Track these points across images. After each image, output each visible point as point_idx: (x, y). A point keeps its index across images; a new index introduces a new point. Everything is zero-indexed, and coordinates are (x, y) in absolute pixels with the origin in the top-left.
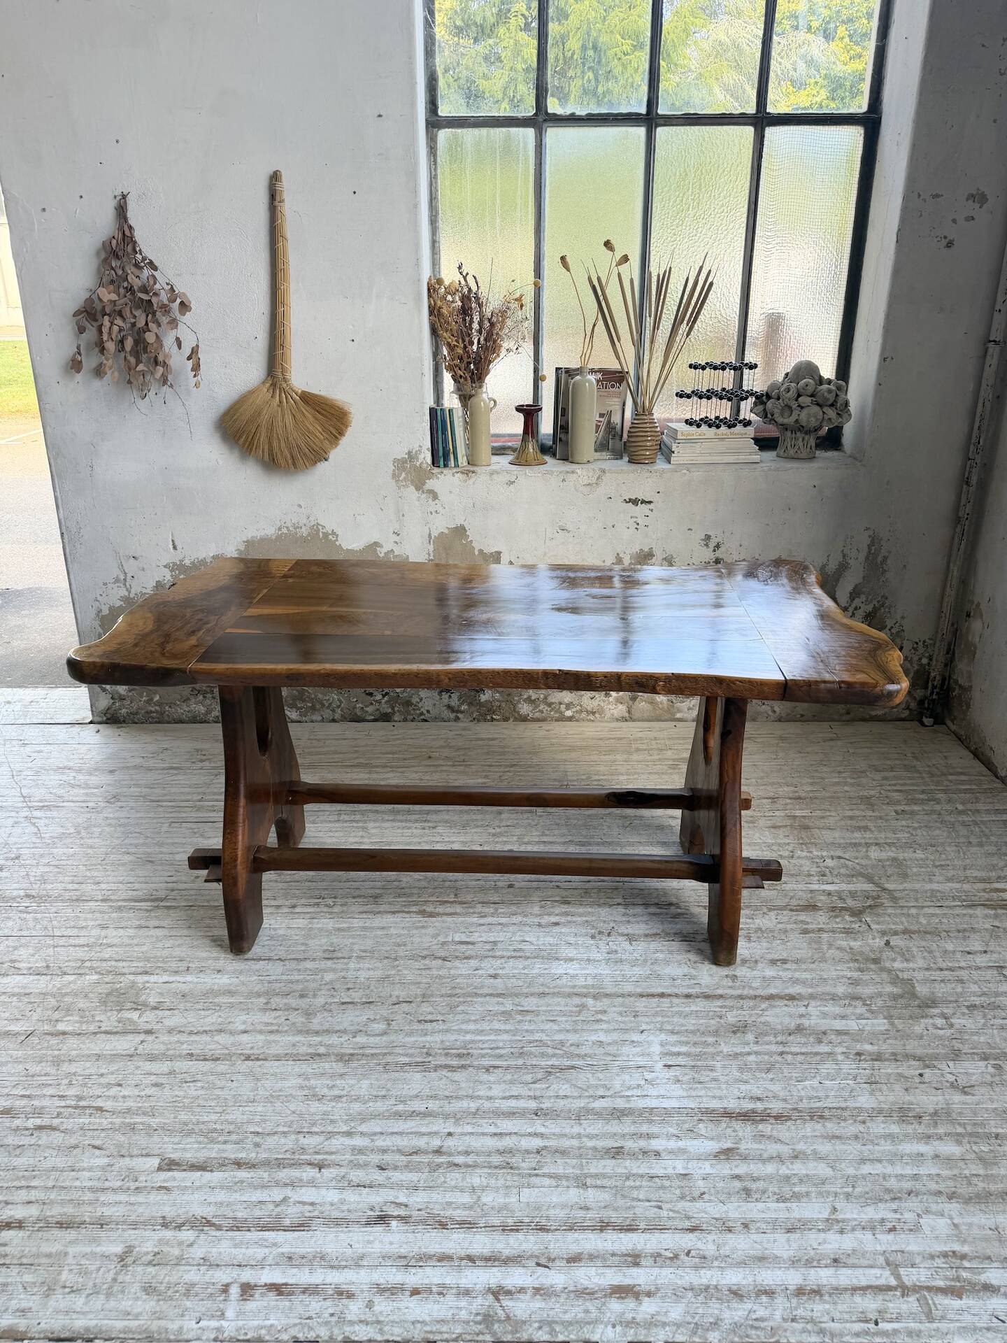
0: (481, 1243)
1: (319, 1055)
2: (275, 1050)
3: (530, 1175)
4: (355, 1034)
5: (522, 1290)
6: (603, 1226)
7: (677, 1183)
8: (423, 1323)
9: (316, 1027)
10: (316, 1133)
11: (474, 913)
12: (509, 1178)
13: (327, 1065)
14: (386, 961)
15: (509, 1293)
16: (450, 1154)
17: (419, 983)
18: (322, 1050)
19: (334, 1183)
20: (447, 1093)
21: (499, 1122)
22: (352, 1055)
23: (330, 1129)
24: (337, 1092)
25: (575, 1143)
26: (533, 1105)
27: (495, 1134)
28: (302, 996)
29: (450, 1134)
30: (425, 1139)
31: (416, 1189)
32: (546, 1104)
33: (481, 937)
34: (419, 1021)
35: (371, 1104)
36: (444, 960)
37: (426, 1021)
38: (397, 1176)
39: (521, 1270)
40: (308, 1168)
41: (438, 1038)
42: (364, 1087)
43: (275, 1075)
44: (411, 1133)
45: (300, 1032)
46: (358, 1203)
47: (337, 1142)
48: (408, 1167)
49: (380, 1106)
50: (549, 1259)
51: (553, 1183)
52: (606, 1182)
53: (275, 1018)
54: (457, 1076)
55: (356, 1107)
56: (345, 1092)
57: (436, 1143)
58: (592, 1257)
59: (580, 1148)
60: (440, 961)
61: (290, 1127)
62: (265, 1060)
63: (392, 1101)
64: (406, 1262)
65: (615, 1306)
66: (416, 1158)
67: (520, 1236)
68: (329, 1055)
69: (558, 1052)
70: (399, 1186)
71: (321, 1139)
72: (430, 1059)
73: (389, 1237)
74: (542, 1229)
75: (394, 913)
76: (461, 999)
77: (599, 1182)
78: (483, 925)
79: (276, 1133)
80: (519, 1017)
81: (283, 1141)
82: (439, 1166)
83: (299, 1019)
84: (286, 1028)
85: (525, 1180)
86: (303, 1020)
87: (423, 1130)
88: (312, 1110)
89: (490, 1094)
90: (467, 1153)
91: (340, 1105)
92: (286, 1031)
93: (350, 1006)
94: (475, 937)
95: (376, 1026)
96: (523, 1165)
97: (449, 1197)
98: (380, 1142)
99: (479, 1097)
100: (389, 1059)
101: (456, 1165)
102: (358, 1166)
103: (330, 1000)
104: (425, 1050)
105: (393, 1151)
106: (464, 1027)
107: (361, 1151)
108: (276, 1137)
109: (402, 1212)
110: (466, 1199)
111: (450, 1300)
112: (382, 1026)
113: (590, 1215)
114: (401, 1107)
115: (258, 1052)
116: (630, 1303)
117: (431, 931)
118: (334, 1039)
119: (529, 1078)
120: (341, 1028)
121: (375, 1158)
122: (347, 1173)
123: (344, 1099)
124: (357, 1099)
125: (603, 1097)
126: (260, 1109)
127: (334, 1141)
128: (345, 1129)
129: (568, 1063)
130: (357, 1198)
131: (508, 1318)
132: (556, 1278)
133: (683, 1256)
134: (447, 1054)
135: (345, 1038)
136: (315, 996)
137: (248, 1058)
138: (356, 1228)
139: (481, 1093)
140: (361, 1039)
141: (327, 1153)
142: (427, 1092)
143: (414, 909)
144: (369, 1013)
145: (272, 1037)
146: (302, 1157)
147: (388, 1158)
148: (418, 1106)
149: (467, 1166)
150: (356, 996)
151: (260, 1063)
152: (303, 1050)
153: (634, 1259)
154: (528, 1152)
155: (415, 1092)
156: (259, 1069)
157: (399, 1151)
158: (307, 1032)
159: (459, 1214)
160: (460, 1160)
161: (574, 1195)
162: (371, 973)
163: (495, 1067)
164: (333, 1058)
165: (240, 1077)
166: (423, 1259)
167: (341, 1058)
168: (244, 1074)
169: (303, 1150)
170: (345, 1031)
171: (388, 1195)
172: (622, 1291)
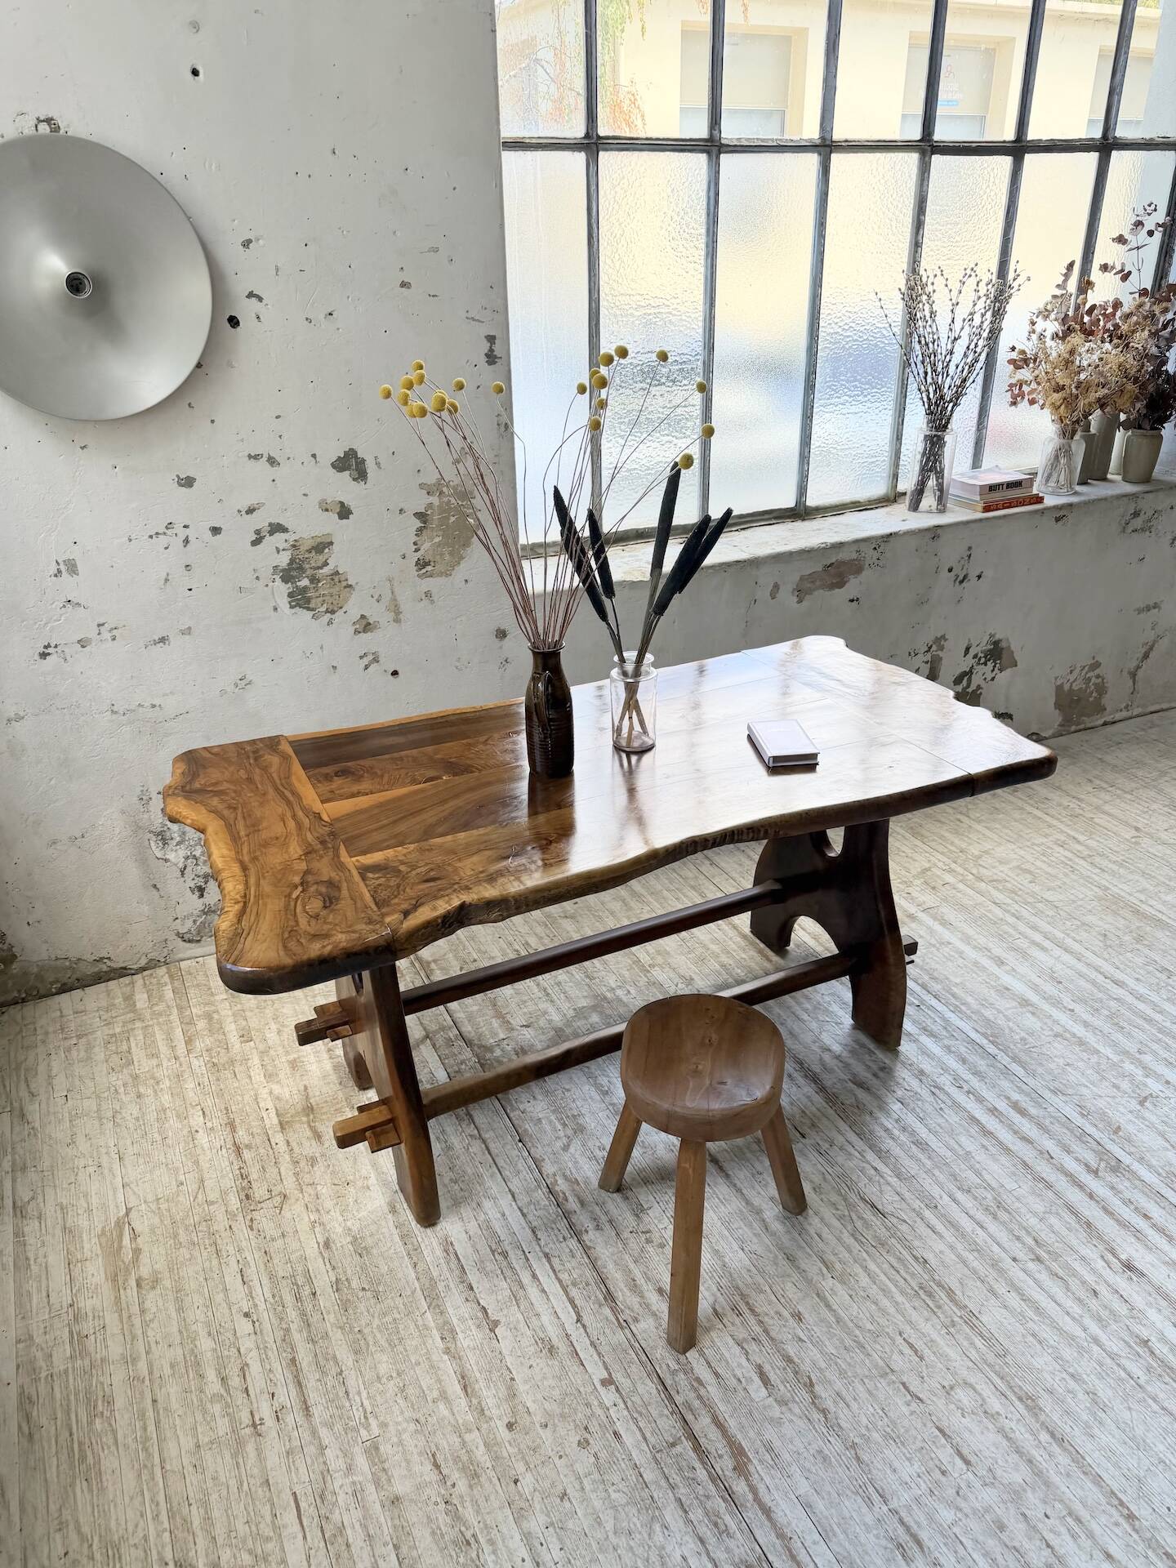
0: (1075, 1196)
1: (1053, 1435)
2: (1094, 1494)
3: (993, 1189)
4: (992, 1416)
5: (1077, 1159)
6: (986, 1133)
7: (912, 1105)
8: (1156, 1202)
9: (1025, 1470)
10: (1125, 1370)
11: (700, 1397)
12: (1009, 1202)
13: (1055, 1417)
14: (865, 1457)
15: (1086, 1165)
16: (1031, 1250)
17: (869, 1392)
18: (1044, 1437)
19: (1144, 1322)
20: (979, 1283)
21: (969, 1230)
22: (1020, 1399)
23: (1108, 1361)
24: (1072, 1384)
25: (937, 1172)
26: (927, 1213)
27: (982, 1227)
28: (1002, 1527)
29: (1014, 1260)
30: (1037, 1276)
31: (1083, 1258)
32: (917, 1204)
33: (740, 1365)
34: (921, 1358)
35: (1052, 1342)
36: (812, 1384)
37: (916, 1352)
38: (1090, 1278)
39: (1066, 1165)
40: (1157, 1352)
41: (927, 1328)
42: (1042, 1361)
43: (1117, 1466)
44: (1043, 1290)
45: (1048, 1484)
46: (1138, 1293)
47: (1114, 1346)
48: (1074, 1274)
49: (1046, 1333)
50: (1041, 1153)
51: (984, 1173)
52: (952, 1142)
53: (1058, 1534)
54: (955, 1286)
55: (1068, 1353)
56: (1064, 1375)
57: (1031, 1266)
58: (1016, 1132)
59: (938, 1167)
60: (818, 1389)
61: (1145, 1400)
62: (1113, 1492)
63: (1030, 1324)
64: (1138, 1234)
65: (1033, 1111)
66: (1061, 1273)
67: (1044, 1175)
68: (1043, 1423)
69: (854, 1217)
70: (1094, 1271)
71: (1123, 1361)
72: (956, 1319)
73: (1135, 1255)
74: (1025, 1164)
75: (767, 1512)
76: (857, 1332)
77: (956, 1147)
78: (717, 1375)
79: (1163, 1409)
80: (838, 1266)
81: (1162, 1395)
82: (1049, 1252)
83: (1032, 1498)
84: (1058, 1505)
85: (1001, 1190)
86: (1030, 1494)
87: (1031, 1282)
88: (1110, 1393)
89: (947, 1251)
90: (1018, 1238)
91: (1080, 1370)
92: (1061, 1501)
93: (965, 1452)
94: (747, 1371)
95: (965, 1401)
96: (989, 1196)
97: (1064, 1232)
98: (1076, 1310)
99: (959, 1256)
100: (991, 1358)
101: (1036, 1241)
102: (1112, 1312)
103: (977, 1484)
104: (952, 1330)
105: (1074, 1294)
106: (892, 1310)
107: (1099, 1320)
108: (1166, 1404)
109: (1110, 1257)
110: (1053, 1220)
111: (1127, 1195)
112: (960, 1394)
113: (985, 1143)
114: (1030, 1313)
115: (1113, 1511)
116: (1024, 1105)
117: (770, 1434)
118: (1022, 1435)
119: (904, 1227)
120: (1000, 1438)
121: (1093, 1304)
122: (1127, 1318)
123: (1071, 1370)
124: (1058, 1359)
125: (876, 1169)
126: (1161, 1447)
127: (1115, 1350)
128: (1095, 1348)
129: (862, 1205)
130: (1135, 1295)
131: (1101, 1160)
132: (1049, 1145)
133: (966, 1088)
134: (939, 1307)
135: (1008, 1424)
136: (988, 1509)
137: (1131, 1517)
138: (1155, 1280)
139: (954, 1257)
140: (995, 1404)
141: (1130, 1346)
142: (993, 1300)
143: (740, 1487)
144: (955, 1422)
145: (1084, 1514)
146: (1155, 1365)
147: (1082, 1294)
148: (1014, 1300)
149: (1028, 1233)
150: (945, 1454)
151: (1120, 1495)
152: (1063, 1460)
153: (993, 1111)
154: (975, 1198)
155: (1003, 1311)
156: (1129, 1492)
157: (1068, 1289)
158: (1039, 1474)
159: (1071, 1220)
160: (1030, 1241)
161: (980, 1156)
162: (896, 1464)
163: (916, 1258)
164: (1042, 1417)
165: (1157, 1505)
166: (1123, 1224)
167: (1034, 1408)
168: (1149, 1503)
169: (1149, 1369)
170: (1001, 1430)
171: (1107, 1273)
172: (1022, 1112)
